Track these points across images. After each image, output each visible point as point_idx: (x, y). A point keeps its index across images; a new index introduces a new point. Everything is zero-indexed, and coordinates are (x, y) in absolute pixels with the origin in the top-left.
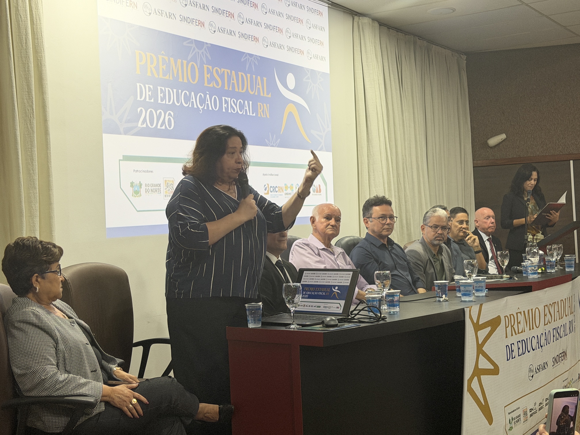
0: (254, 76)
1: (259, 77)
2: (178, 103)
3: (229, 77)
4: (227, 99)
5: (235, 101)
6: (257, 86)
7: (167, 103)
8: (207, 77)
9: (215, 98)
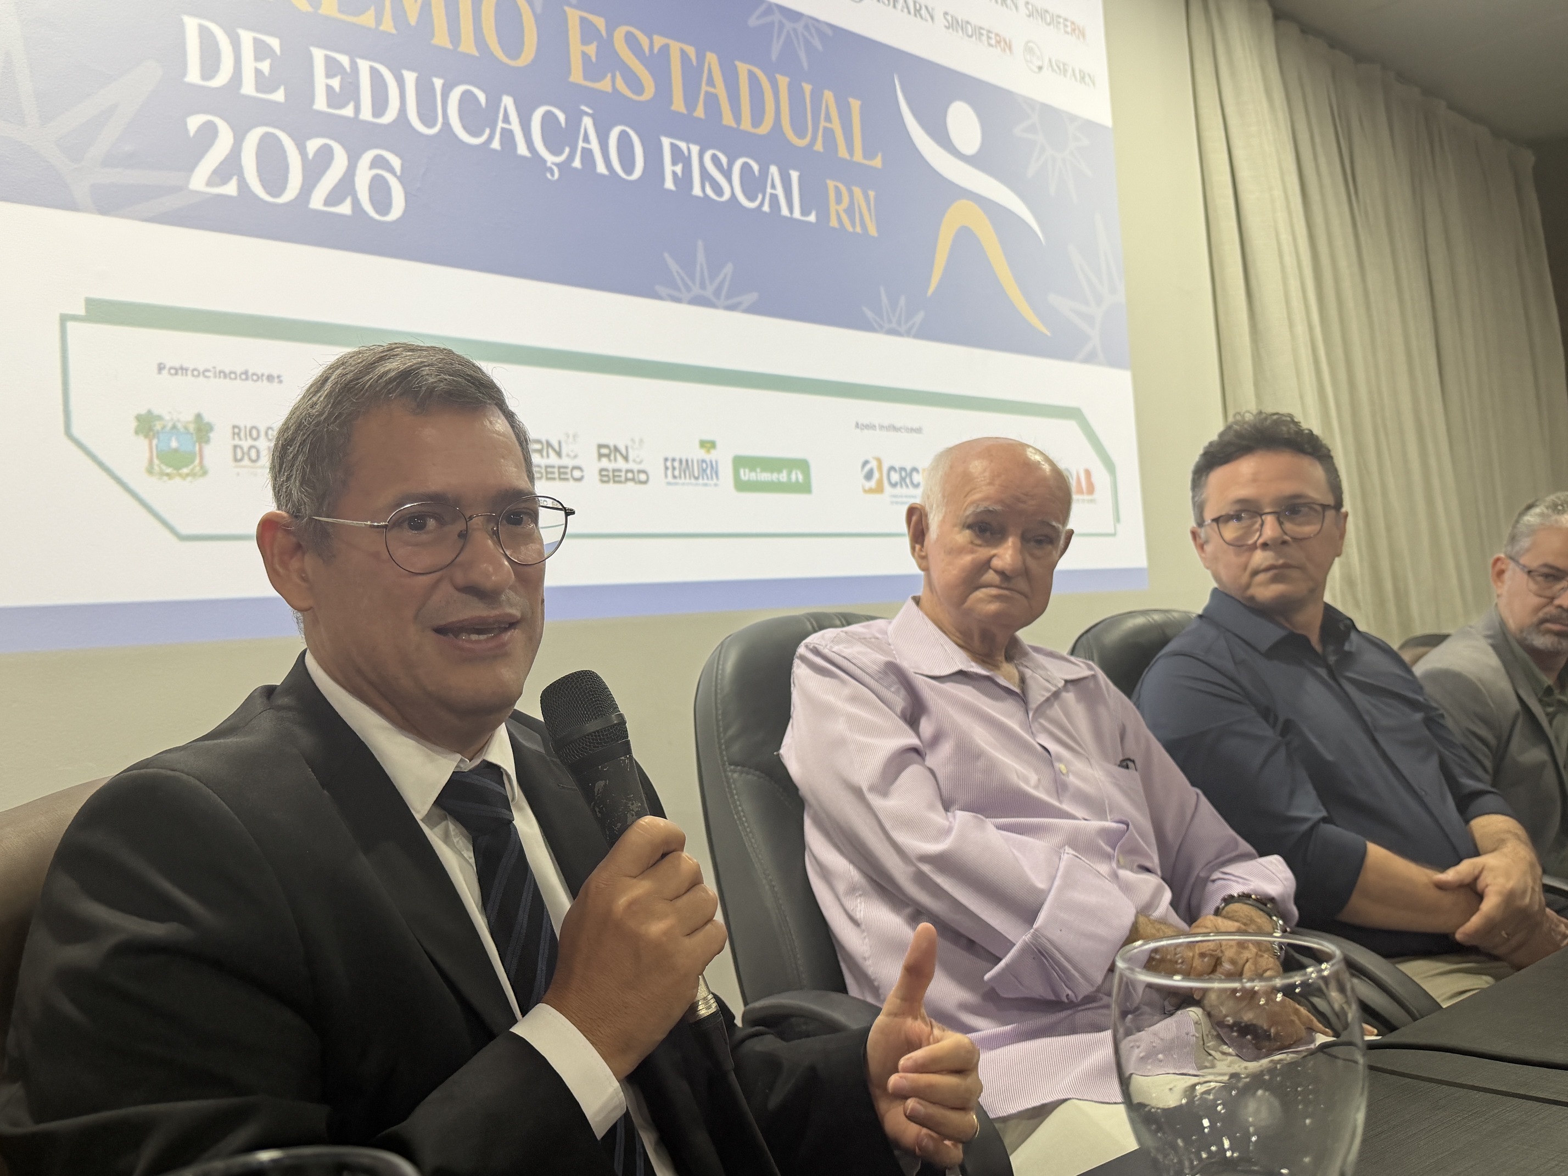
0: (807, 88)
1: (828, 96)
2: (429, 123)
3: (692, 74)
4: (683, 145)
5: (724, 160)
6: (823, 124)
7: (366, 114)
8: (585, 55)
9: (623, 135)
